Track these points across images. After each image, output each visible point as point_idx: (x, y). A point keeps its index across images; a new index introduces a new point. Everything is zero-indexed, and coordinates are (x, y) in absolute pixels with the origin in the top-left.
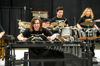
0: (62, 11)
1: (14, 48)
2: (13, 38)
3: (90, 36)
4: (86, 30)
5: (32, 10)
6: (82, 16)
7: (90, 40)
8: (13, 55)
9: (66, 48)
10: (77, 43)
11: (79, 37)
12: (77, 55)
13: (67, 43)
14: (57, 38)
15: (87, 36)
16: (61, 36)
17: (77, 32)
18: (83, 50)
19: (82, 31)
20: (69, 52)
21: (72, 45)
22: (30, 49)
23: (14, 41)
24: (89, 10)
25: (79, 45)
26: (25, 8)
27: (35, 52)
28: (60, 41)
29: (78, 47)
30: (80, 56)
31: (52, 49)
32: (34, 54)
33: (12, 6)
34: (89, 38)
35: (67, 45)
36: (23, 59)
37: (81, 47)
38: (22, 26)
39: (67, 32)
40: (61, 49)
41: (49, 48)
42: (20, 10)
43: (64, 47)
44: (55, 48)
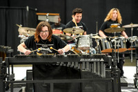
0: (81, 15)
1: (12, 64)
2: (11, 50)
3: (117, 48)
4: (111, 39)
5: (38, 12)
6: (106, 20)
7: (117, 53)
8: (11, 73)
9: (84, 64)
10: (99, 57)
11: (102, 49)
12: (99, 74)
13: (85, 57)
14: (72, 50)
15: (114, 47)
16: (77, 47)
17: (100, 41)
18: (108, 67)
19: (106, 41)
20: (88, 69)
21: (92, 60)
22: (35, 65)
23: (12, 54)
24: (115, 11)
25: (102, 60)
26: (28, 8)
27: (41, 69)
28: (76, 54)
29: (101, 62)
30: (104, 75)
31: (65, 65)
32: (40, 73)
33: (9, 5)
34: (116, 51)
35: (86, 60)
36: (25, 80)
37: (104, 62)
38: (24, 34)
39: (85, 42)
40: (77, 66)
41: (61, 65)
42: (20, 11)
43: (81, 63)
44: (69, 64)
